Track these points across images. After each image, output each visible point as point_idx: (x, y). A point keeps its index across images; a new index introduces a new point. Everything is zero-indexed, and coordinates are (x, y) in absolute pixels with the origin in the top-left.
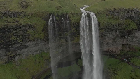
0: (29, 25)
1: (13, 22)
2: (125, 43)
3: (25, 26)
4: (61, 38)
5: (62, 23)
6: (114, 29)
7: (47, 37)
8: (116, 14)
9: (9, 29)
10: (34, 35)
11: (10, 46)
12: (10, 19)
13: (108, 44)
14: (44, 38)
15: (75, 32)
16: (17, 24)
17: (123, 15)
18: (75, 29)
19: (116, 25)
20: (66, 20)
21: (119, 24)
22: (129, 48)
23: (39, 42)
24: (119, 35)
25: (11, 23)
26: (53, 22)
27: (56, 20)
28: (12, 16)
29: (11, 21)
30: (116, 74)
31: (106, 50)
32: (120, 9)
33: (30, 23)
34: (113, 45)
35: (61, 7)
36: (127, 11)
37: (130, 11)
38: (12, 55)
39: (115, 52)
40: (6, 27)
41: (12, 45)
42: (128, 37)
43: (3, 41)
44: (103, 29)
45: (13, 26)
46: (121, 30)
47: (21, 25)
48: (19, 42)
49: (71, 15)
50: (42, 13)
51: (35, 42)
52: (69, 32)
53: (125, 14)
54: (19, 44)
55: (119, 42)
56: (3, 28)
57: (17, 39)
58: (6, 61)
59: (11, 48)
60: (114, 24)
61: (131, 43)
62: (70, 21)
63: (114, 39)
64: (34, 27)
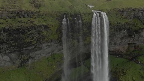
0: (44, 26)
1: (27, 23)
2: (131, 42)
3: (40, 26)
4: (73, 39)
5: (75, 23)
6: (122, 29)
7: (60, 38)
8: (125, 14)
9: (24, 30)
10: (49, 36)
11: (24, 49)
12: (23, 20)
13: (115, 44)
14: (58, 39)
15: (86, 32)
16: (32, 24)
17: (131, 15)
18: (87, 29)
19: (125, 25)
20: (78, 20)
21: (128, 24)
22: (135, 47)
23: (52, 43)
24: (127, 34)
25: (25, 24)
26: (67, 22)
27: (70, 20)
28: (26, 16)
29: (26, 22)
30: (125, 74)
31: (113, 50)
32: (128, 9)
33: (44, 24)
34: (120, 45)
35: (73, 7)
36: (135, 11)
37: (137, 11)
38: (26, 58)
39: (121, 52)
40: (20, 28)
41: (26, 47)
42: (134, 36)
43: (16, 44)
44: (113, 29)
45: (28, 27)
46: (129, 29)
47: (36, 26)
48: (34, 44)
49: (83, 14)
50: (55, 13)
51: (49, 44)
52: (81, 32)
53: (133, 14)
54: (34, 46)
55: (125, 42)
56: (17, 29)
57: (32, 40)
58: (19, 65)
59: (25, 51)
60: (123, 23)
61: (136, 42)
62: (82, 20)
63: (122, 39)
64: (49, 27)
